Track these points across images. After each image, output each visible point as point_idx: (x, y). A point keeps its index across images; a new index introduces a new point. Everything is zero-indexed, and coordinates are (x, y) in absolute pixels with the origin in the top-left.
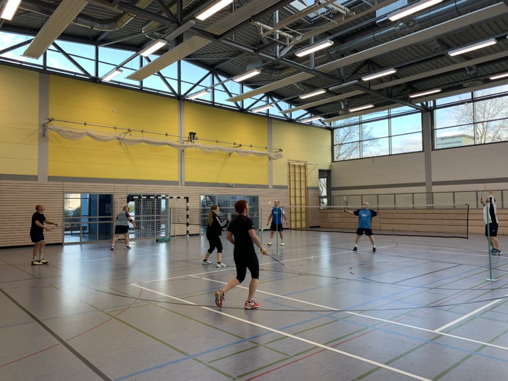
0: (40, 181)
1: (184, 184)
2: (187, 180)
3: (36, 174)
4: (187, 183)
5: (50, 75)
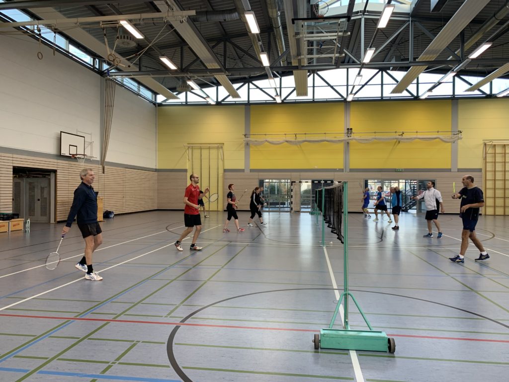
0: (246, 172)
1: (349, 171)
2: (352, 167)
3: (243, 168)
4: (352, 170)
5: (251, 106)
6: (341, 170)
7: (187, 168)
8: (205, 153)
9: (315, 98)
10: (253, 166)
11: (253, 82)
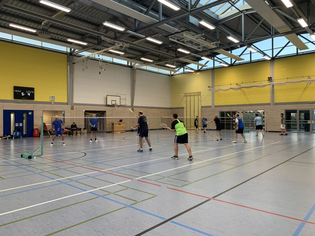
0: (212, 107)
1: (274, 104)
2: (276, 102)
3: (211, 105)
4: (276, 104)
5: (215, 69)
6: (269, 104)
7: (184, 107)
8: (192, 98)
9: (252, 60)
10: (216, 104)
11: (216, 56)
